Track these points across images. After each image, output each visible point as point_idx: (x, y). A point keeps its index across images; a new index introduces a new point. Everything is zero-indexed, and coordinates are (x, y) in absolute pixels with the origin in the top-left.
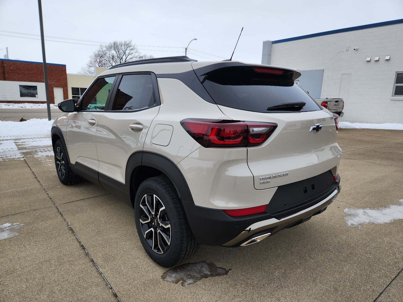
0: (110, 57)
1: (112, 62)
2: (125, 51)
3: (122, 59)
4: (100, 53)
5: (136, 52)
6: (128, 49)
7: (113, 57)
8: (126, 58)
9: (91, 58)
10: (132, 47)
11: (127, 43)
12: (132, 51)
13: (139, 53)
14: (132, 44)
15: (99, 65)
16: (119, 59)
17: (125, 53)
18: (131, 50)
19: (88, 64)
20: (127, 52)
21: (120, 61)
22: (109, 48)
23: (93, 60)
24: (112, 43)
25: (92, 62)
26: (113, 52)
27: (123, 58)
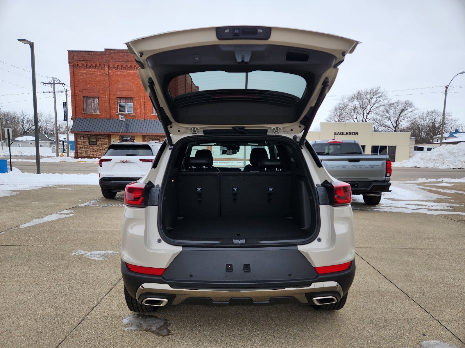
0: (351, 109)
1: (353, 114)
2: (370, 100)
3: (365, 110)
4: (340, 106)
5: (385, 99)
6: (375, 96)
7: (355, 108)
8: (371, 108)
9: (331, 112)
10: (380, 94)
11: (374, 90)
12: (379, 99)
13: (389, 100)
14: (380, 90)
15: (339, 119)
16: (362, 109)
17: (370, 101)
18: (379, 97)
19: (327, 119)
20: (373, 101)
21: (363, 111)
22: (352, 99)
23: (332, 114)
24: (356, 93)
25: (331, 117)
26: (356, 103)
27: (367, 108)
